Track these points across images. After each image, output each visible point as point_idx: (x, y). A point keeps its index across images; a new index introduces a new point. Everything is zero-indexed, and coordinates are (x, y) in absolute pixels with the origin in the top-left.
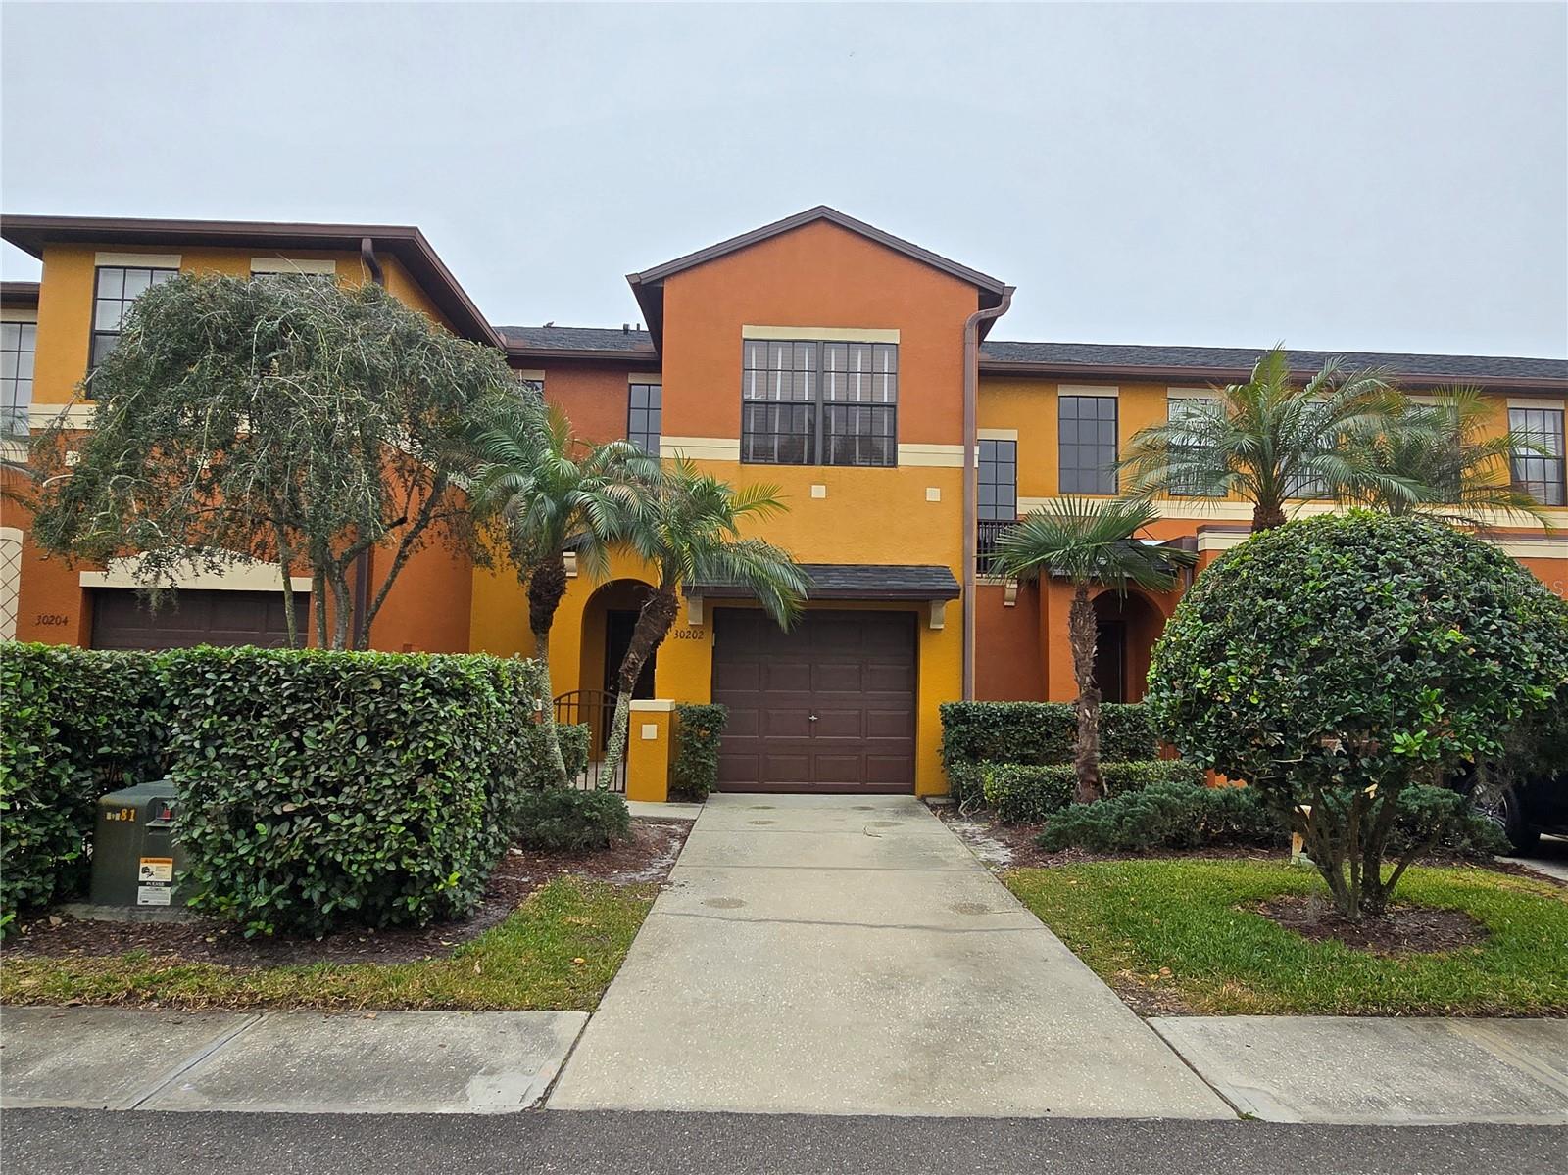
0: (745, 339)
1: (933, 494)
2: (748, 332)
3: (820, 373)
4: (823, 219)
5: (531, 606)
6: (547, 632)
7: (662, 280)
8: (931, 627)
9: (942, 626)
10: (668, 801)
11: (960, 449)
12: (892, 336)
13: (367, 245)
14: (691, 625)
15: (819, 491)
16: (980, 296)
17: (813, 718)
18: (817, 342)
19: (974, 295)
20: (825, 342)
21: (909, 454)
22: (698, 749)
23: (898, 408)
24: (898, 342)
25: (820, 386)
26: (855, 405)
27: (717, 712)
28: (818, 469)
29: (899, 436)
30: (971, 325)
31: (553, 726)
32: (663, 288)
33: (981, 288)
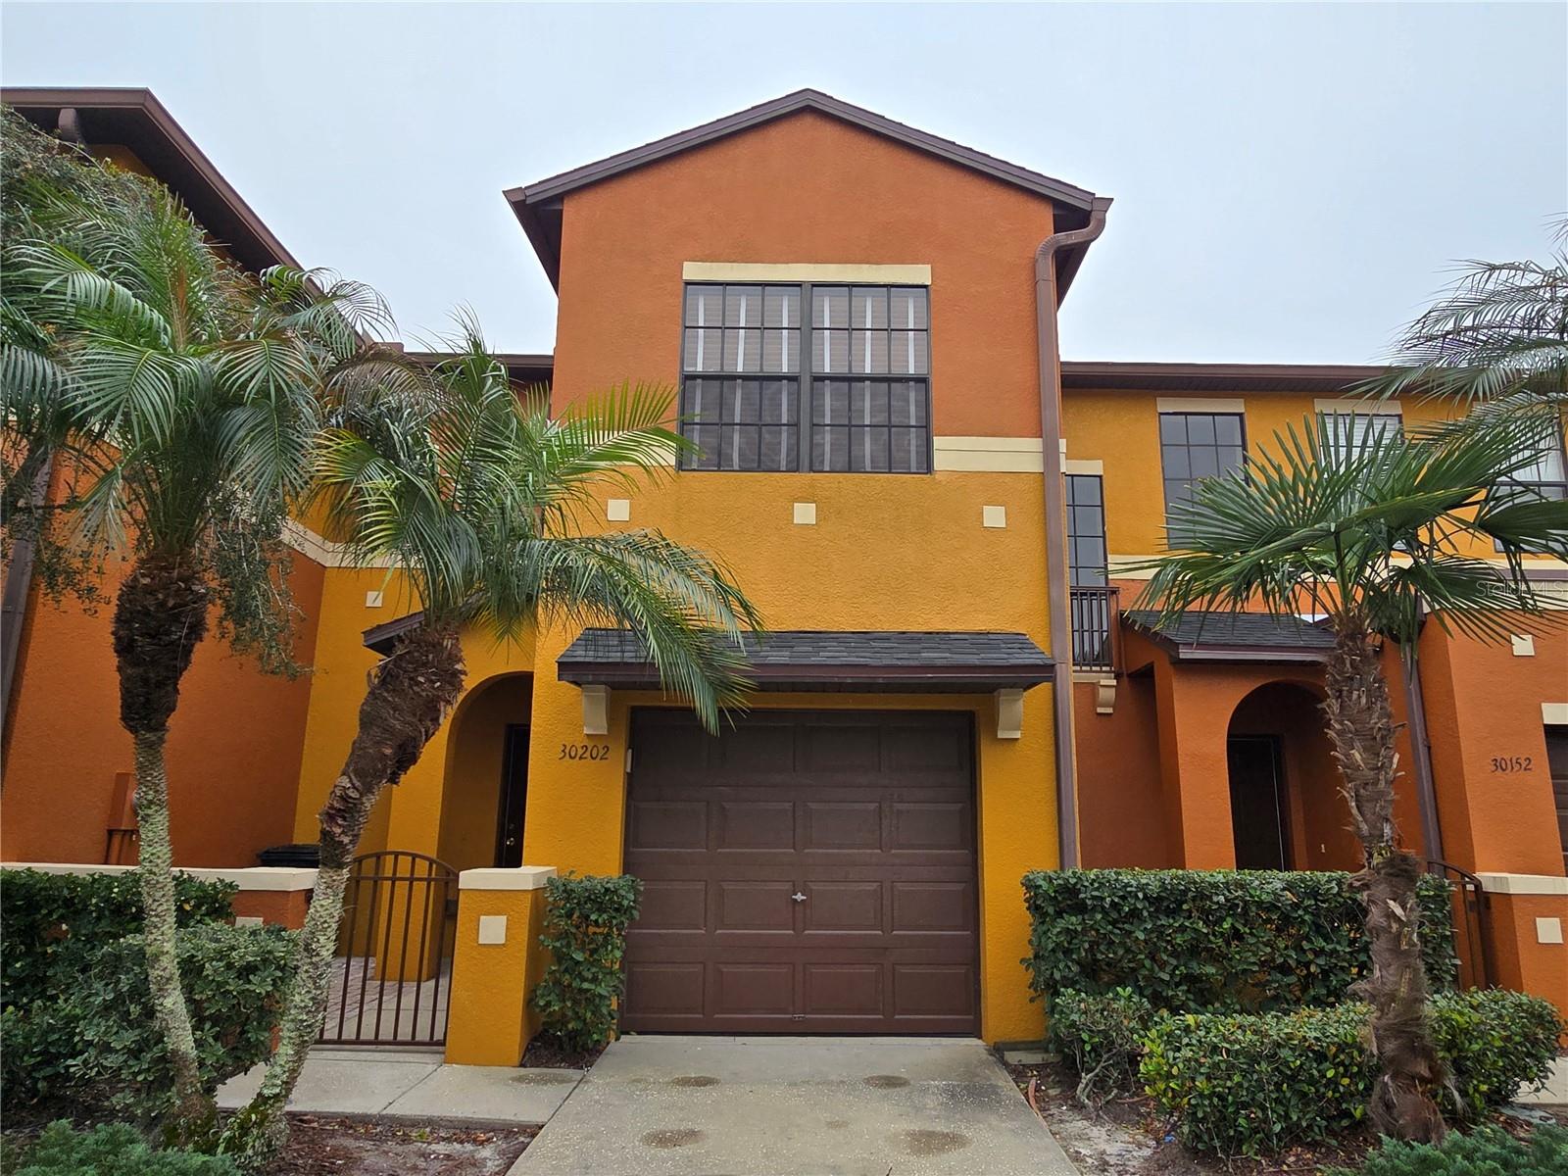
0: (688, 283)
1: (994, 516)
2: (692, 271)
3: (806, 330)
4: (809, 108)
5: (119, 669)
6: (161, 727)
7: (560, 198)
8: (1000, 735)
9: (1018, 735)
10: (522, 1065)
11: (1034, 444)
12: (921, 274)
13: (67, 118)
14: (587, 735)
15: (805, 513)
16: (1054, 215)
17: (799, 897)
18: (798, 285)
19: (1046, 216)
20: (815, 285)
21: (951, 453)
22: (578, 963)
23: (933, 380)
24: (928, 283)
25: (806, 350)
26: (862, 379)
27: (615, 892)
28: (803, 478)
29: (935, 423)
30: (1044, 253)
31: (167, 946)
32: (561, 211)
33: (1057, 204)
